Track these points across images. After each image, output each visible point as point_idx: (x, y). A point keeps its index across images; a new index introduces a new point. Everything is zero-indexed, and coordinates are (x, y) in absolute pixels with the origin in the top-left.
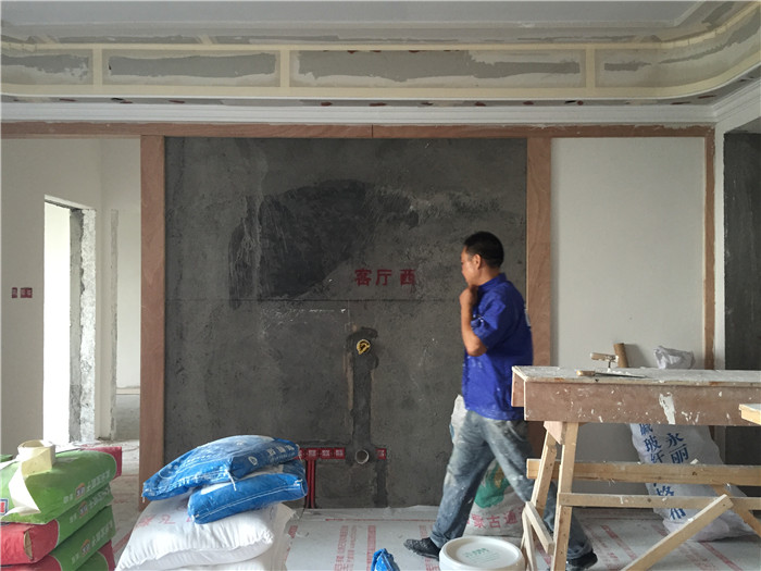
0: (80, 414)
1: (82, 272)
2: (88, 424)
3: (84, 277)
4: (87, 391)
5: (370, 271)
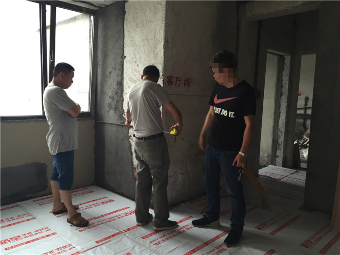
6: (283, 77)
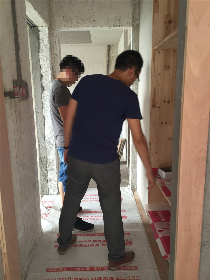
0: (47, 176)
1: (41, 76)
2: (53, 182)
3: (44, 80)
4: (51, 161)
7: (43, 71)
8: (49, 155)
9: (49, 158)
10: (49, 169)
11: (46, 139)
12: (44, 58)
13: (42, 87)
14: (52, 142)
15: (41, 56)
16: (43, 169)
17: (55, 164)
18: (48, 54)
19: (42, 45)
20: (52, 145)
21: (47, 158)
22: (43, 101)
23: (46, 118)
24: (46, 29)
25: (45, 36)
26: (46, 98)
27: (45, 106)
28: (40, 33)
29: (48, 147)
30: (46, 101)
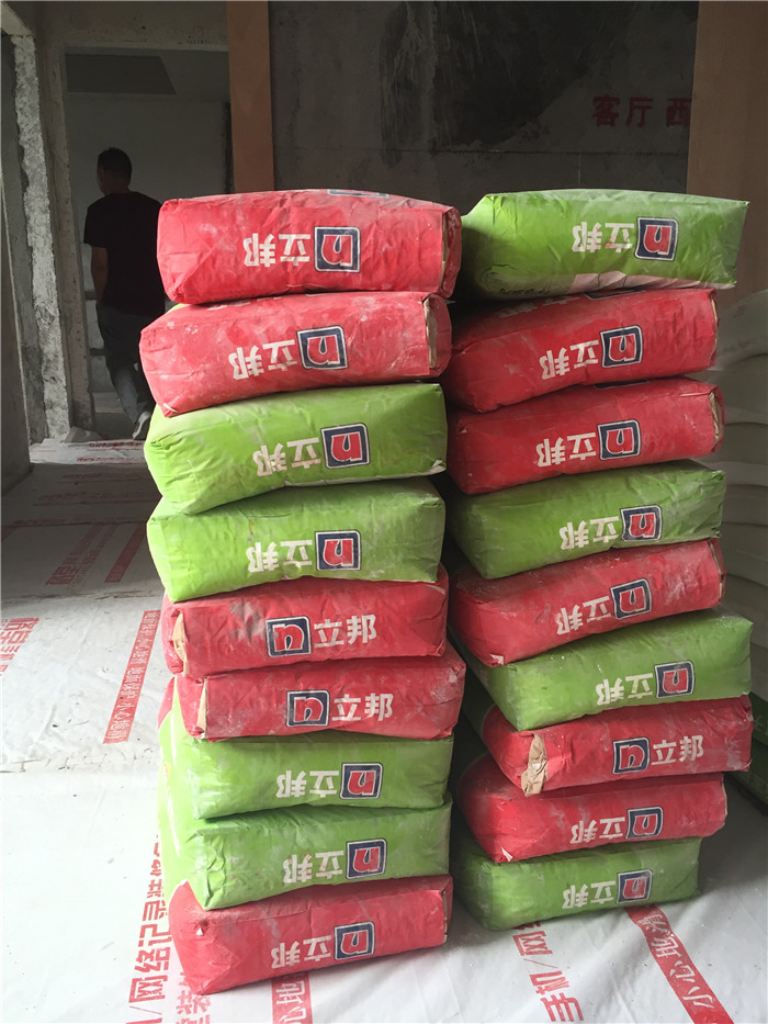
0: (43, 394)
1: (21, 152)
2: (58, 409)
3: (26, 161)
4: (51, 357)
5: (617, 100)
6: (20, 119)
7: (24, 138)
8: (47, 343)
9: (46, 350)
10: (46, 377)
11: (38, 303)
12: (27, 108)
13: (24, 177)
14: (51, 311)
15: (19, 105)
16: (32, 377)
17: (61, 366)
18: (36, 101)
19: (21, 79)
20: (52, 318)
21: (41, 351)
22: (27, 210)
23: (35, 251)
24: (30, 41)
25: (28, 60)
26: (32, 203)
27: (31, 222)
28: (17, 51)
29: (43, 324)
30: (34, 211)
